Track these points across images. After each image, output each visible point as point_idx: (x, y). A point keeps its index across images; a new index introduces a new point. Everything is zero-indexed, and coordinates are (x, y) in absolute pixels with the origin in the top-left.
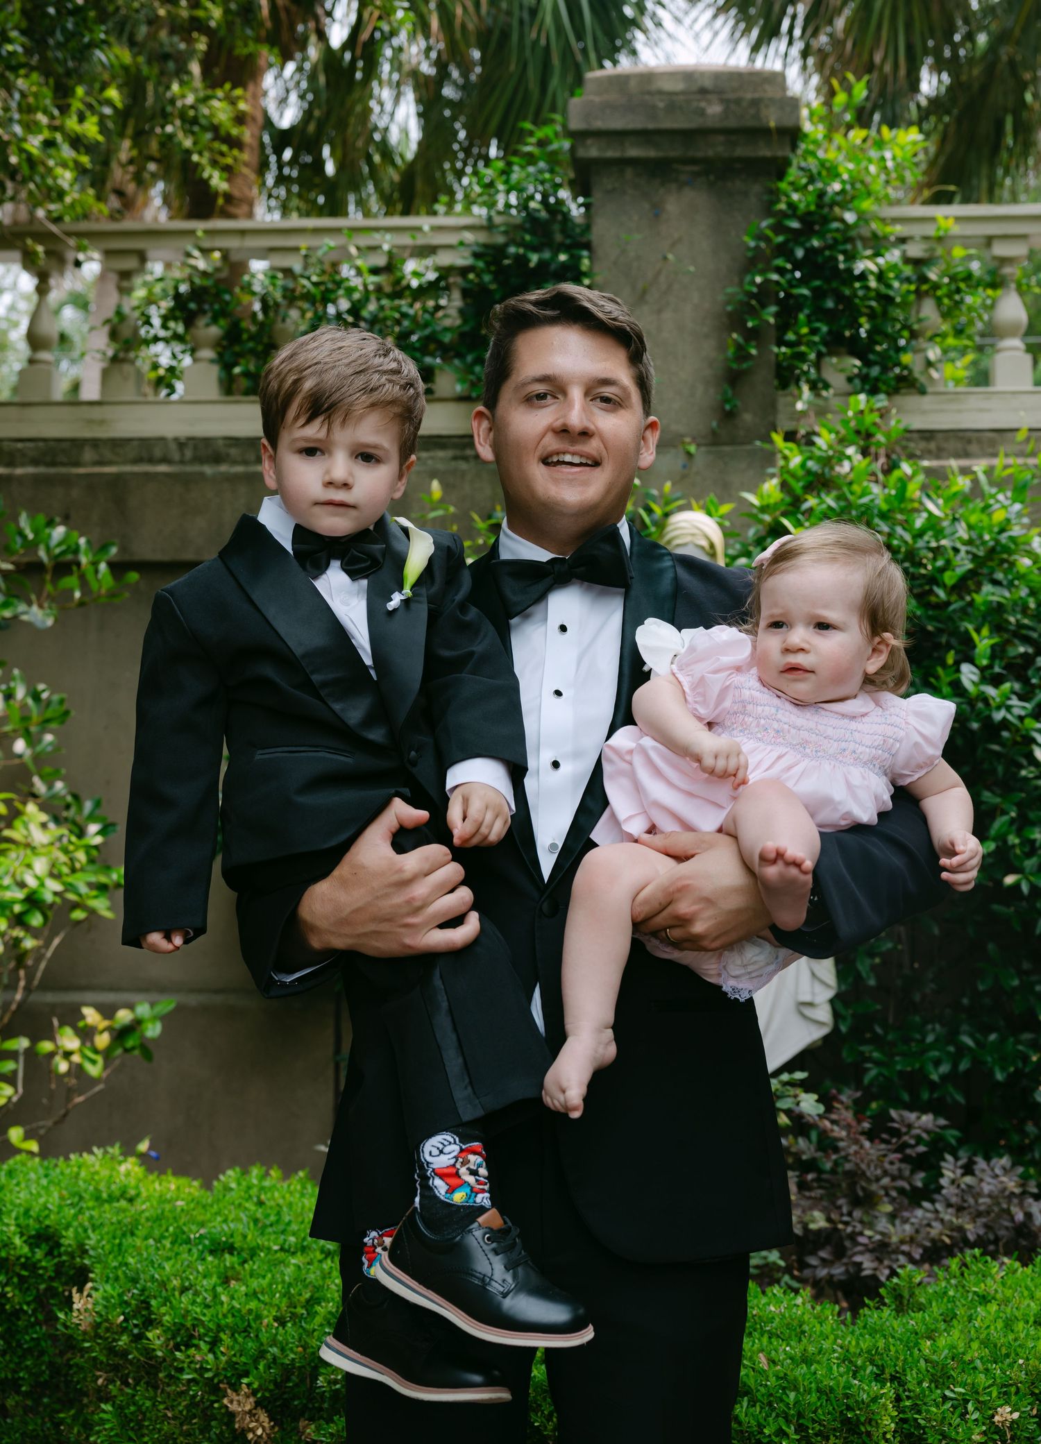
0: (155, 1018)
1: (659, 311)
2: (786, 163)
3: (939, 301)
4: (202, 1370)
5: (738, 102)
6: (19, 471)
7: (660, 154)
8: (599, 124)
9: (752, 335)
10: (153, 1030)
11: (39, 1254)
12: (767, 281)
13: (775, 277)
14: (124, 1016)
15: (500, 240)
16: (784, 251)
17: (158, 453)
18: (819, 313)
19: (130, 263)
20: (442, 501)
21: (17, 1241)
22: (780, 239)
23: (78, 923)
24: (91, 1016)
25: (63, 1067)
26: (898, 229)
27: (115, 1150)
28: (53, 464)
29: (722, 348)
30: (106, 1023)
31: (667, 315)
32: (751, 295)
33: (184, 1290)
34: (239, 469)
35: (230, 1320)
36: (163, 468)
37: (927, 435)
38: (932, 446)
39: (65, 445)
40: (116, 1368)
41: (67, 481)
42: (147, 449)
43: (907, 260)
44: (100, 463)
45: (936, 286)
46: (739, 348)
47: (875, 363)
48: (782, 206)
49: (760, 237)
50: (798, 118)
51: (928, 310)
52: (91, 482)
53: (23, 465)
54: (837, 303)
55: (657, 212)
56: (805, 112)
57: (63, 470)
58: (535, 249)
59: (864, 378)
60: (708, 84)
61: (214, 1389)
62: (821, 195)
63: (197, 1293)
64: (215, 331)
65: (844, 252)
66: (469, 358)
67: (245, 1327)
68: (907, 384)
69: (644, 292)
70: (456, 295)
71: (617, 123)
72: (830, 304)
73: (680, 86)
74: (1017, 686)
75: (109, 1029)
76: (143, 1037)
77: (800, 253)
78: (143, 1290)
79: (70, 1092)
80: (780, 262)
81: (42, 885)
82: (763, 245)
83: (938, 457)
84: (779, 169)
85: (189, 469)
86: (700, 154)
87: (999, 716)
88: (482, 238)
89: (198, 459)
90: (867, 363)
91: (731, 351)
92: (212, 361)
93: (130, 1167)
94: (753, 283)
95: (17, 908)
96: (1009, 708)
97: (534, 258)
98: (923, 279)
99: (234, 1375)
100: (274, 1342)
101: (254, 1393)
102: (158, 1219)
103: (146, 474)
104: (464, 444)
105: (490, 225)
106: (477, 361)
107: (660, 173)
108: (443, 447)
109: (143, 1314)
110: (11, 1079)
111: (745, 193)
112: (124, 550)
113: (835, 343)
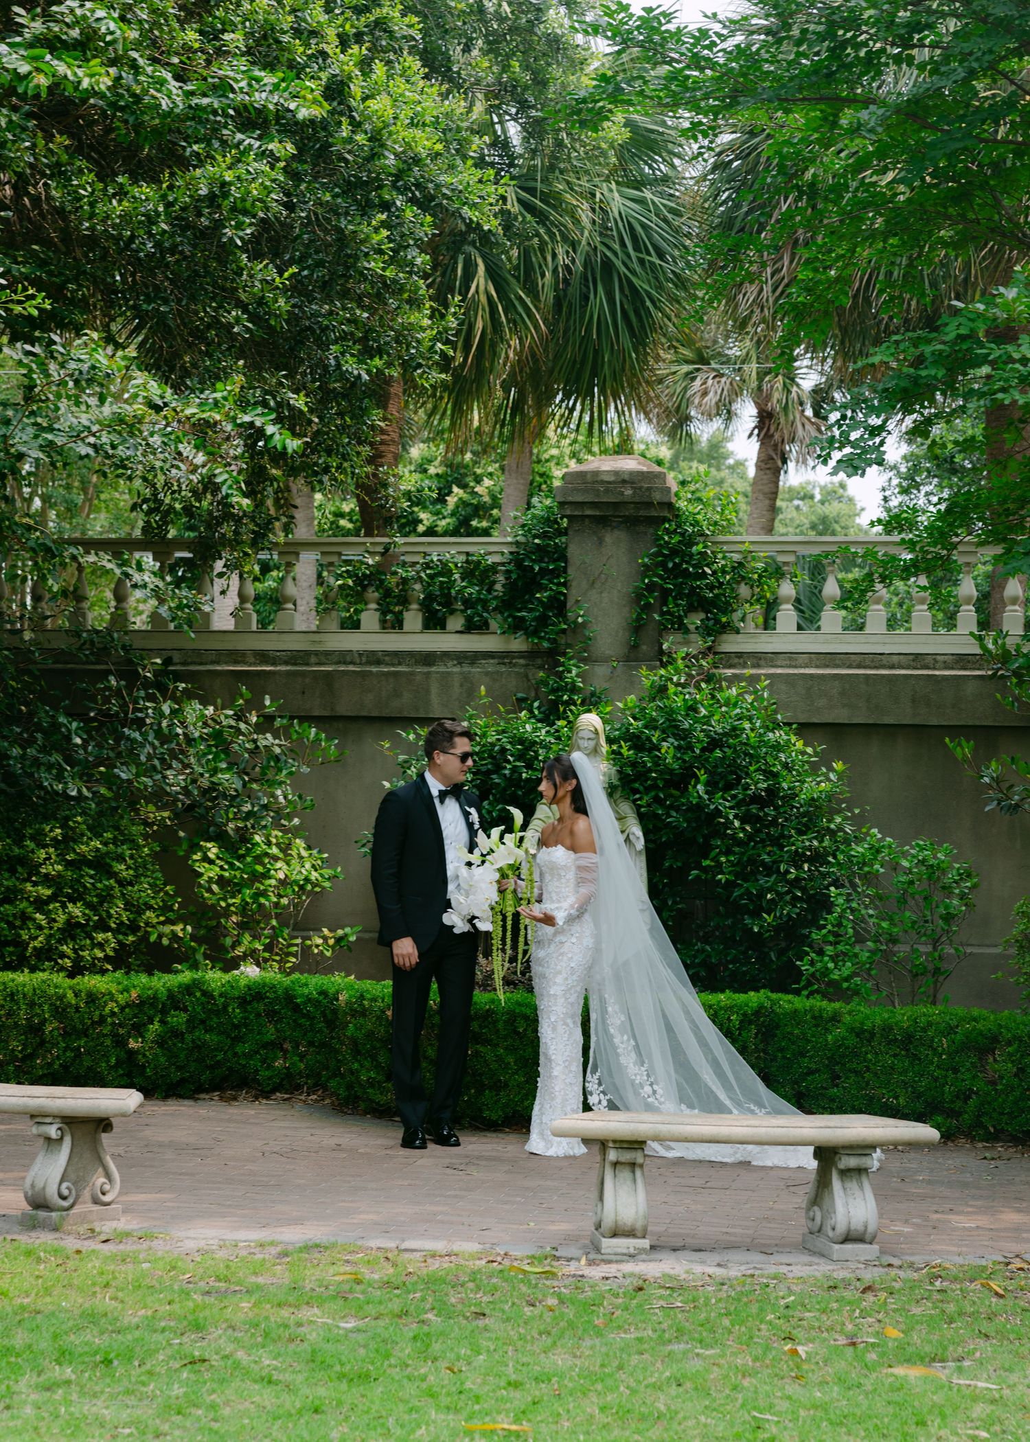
0: (353, 934)
1: (601, 593)
3: (747, 584)
5: (640, 488)
6: (279, 668)
7: (602, 513)
8: (570, 499)
9: (647, 608)
10: (352, 938)
12: (651, 581)
13: (656, 579)
14: (340, 932)
16: (663, 565)
17: (348, 659)
18: (682, 595)
20: (487, 695)
22: (660, 559)
24: (326, 931)
25: (316, 951)
26: (725, 549)
28: (295, 664)
29: (629, 613)
30: (332, 935)
31: (604, 595)
32: (642, 588)
34: (390, 669)
36: (351, 668)
37: (740, 655)
38: (741, 661)
39: (301, 654)
40: (353, 1014)
41: (303, 674)
42: (343, 657)
44: (319, 664)
45: (746, 578)
46: (639, 614)
47: (712, 619)
49: (650, 557)
50: (671, 498)
51: (743, 590)
52: (315, 675)
53: (281, 665)
54: (691, 590)
55: (601, 541)
57: (301, 668)
59: (704, 627)
60: (626, 477)
62: (683, 533)
64: (377, 595)
65: (692, 565)
66: (506, 614)
68: (728, 629)
69: (593, 583)
70: (501, 576)
71: (580, 499)
72: (687, 591)
73: (612, 479)
75: (334, 937)
76: (348, 941)
77: (670, 565)
80: (659, 570)
82: (650, 562)
84: (662, 522)
85: (364, 669)
86: (622, 514)
88: (514, 549)
89: (369, 663)
90: (708, 618)
91: (634, 615)
92: (377, 611)
94: (645, 581)
95: (301, 883)
97: (537, 568)
103: (343, 671)
104: (502, 657)
105: (517, 543)
106: (509, 616)
107: (602, 522)
108: (493, 657)
109: (362, 997)
110: (295, 955)
111: (646, 533)
112: (332, 710)
113: (691, 609)
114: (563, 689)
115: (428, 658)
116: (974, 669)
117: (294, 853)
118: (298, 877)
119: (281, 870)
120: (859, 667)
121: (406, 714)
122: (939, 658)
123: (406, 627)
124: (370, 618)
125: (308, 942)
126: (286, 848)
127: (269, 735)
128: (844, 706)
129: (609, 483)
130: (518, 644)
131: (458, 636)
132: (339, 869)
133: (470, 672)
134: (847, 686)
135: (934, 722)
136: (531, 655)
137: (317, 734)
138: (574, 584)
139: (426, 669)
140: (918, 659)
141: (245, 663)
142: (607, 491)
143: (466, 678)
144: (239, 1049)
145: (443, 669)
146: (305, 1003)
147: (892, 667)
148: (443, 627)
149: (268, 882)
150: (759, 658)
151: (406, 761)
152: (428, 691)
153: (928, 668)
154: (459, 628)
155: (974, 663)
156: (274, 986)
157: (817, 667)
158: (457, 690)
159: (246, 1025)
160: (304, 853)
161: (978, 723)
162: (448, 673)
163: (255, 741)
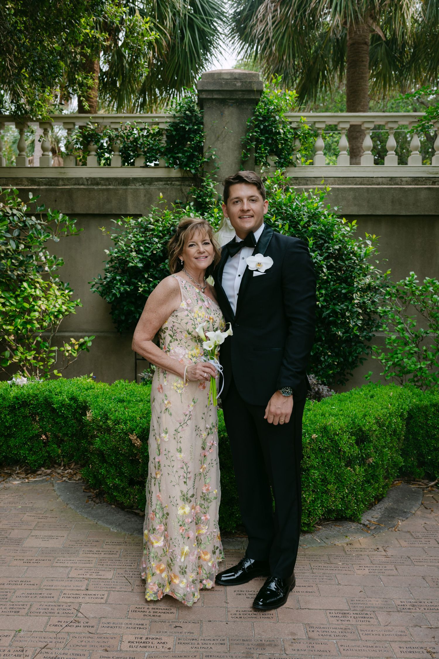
0: (90, 341)
1: (223, 143)
2: (259, 100)
3: (300, 140)
4: (123, 430)
5: (246, 82)
6: (41, 187)
7: (223, 97)
8: (206, 88)
9: (248, 150)
10: (90, 344)
11: (72, 403)
12: (253, 135)
13: (255, 134)
14: (82, 340)
15: (177, 121)
16: (257, 126)
17: (81, 182)
18: (267, 144)
19: (71, 126)
20: (163, 198)
21: (67, 400)
22: (257, 123)
23: (67, 315)
24: (73, 341)
25: (67, 354)
26: (290, 120)
27: (86, 376)
28: (51, 185)
29: (240, 154)
30: (77, 342)
31: (225, 144)
32: (248, 139)
33: (115, 411)
34: (105, 187)
35: (129, 418)
36: (82, 187)
37: (296, 178)
38: (298, 182)
39: (54, 180)
40: (99, 430)
41: (55, 190)
42: (78, 181)
43: (291, 128)
44: (65, 185)
45: (300, 136)
46: (245, 154)
47: (282, 158)
48: (258, 113)
49: (251, 122)
50: (262, 87)
51: (297, 143)
52: (62, 191)
53: (42, 185)
54: (272, 141)
55: (222, 114)
56: (264, 85)
57: (54, 187)
58: (187, 125)
59: (279, 162)
60: (237, 76)
61: (126, 434)
62: (269, 109)
63: (119, 412)
64: (96, 146)
65: (274, 127)
66: (169, 156)
67: (133, 419)
68: (291, 164)
69: (218, 137)
70: (165, 137)
71: (211, 88)
72: (270, 142)
73: (229, 77)
74: (319, 252)
75: (78, 344)
76: (87, 346)
77: (262, 127)
78: (105, 411)
79: (69, 360)
80: (256, 129)
81: (62, 307)
82: (252, 124)
83: (299, 185)
84: (256, 102)
85: (90, 187)
86: (234, 97)
87: (314, 261)
88: (171, 120)
89: (92, 184)
90: (280, 158)
91: (243, 155)
92: (95, 155)
93: (90, 380)
94: (249, 135)
95: (56, 314)
96: (317, 259)
97: (187, 128)
98: (296, 134)
99: (132, 431)
100: (140, 423)
101: (136, 435)
102: (103, 393)
103: (78, 188)
104: (168, 180)
105: (174, 117)
106: (171, 157)
107: (223, 102)
108: (162, 181)
109: (106, 417)
110: (54, 358)
111: (247, 109)
112: (72, 210)
113: (271, 152)
114: (206, 195)
115: (126, 181)
116: (422, 185)
117: (51, 292)
118: (53, 310)
119: (42, 304)
120: (361, 184)
121: (114, 212)
122: (403, 179)
123: (112, 165)
124: (92, 160)
125: (62, 349)
126: (45, 290)
127: (33, 218)
128: (355, 205)
129: (227, 79)
130: (175, 173)
131: (141, 169)
132: (79, 300)
133: (150, 189)
134: (357, 194)
135: (403, 213)
136: (182, 179)
137: (63, 217)
138: (207, 138)
139: (124, 187)
140: (392, 180)
141: (22, 185)
142: (227, 83)
143: (147, 192)
144: (12, 442)
145: (134, 187)
146: (60, 408)
147: (378, 184)
148: (133, 164)
149: (33, 314)
150: (306, 180)
151: (116, 238)
152: (126, 200)
153: (398, 185)
154: (142, 165)
155: (422, 181)
156: (36, 395)
157: (338, 184)
158: (142, 199)
159: (16, 426)
160: (58, 293)
161: (426, 213)
162: (138, 189)
163: (24, 222)
